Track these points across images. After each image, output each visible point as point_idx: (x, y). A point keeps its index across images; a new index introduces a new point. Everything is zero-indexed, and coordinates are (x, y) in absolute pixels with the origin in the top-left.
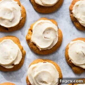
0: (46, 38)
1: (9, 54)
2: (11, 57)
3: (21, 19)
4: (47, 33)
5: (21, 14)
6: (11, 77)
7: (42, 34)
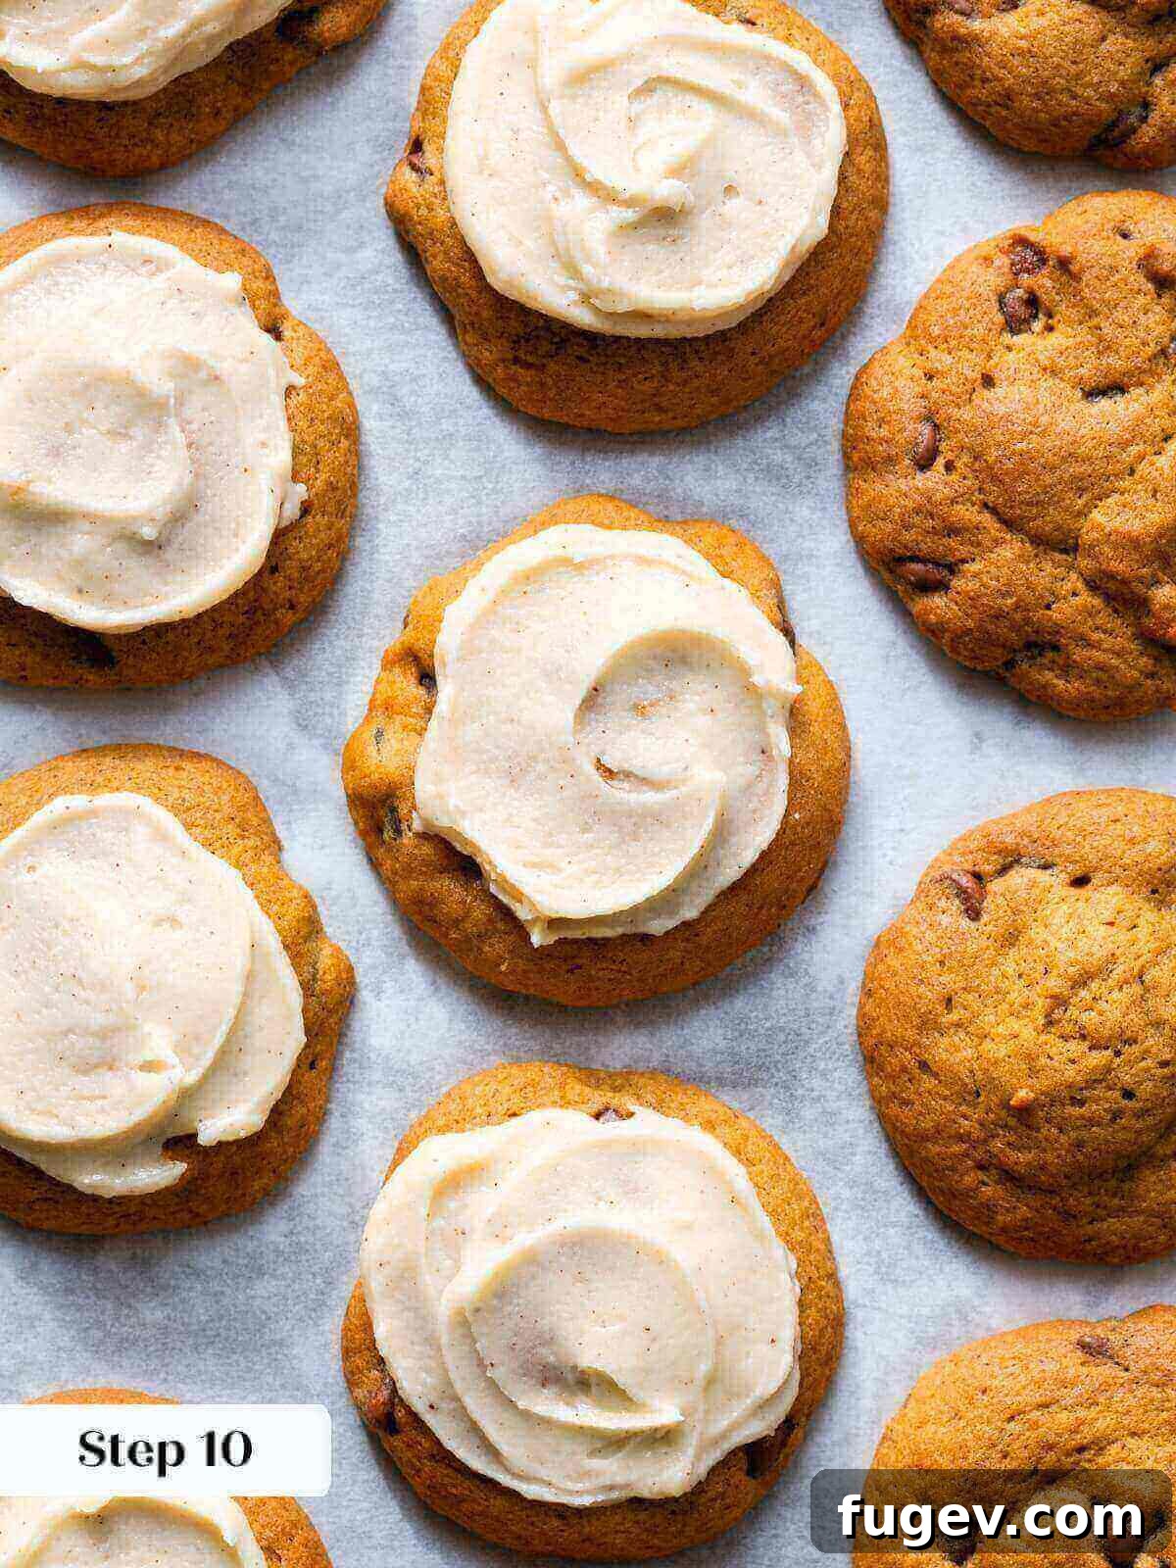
0: (628, 775)
1: (129, 989)
2: (159, 1041)
3: (292, 511)
4: (640, 710)
5: (297, 451)
6: (153, 1313)
7: (566, 714)
